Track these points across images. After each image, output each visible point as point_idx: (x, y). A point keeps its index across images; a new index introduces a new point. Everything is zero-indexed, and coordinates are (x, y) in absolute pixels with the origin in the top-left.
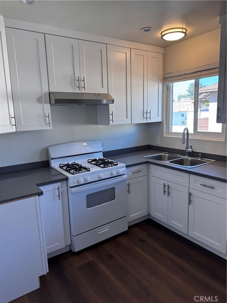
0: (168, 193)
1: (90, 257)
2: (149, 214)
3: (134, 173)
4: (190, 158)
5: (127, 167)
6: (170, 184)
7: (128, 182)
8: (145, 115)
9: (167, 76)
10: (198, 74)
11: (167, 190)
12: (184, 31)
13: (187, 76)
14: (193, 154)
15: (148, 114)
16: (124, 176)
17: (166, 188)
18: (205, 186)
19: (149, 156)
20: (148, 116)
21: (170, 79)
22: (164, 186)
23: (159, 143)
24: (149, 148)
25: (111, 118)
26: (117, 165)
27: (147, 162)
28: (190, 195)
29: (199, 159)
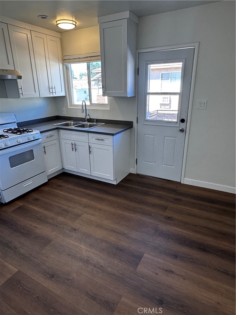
0: (75, 149)
1: (20, 204)
2: (63, 169)
3: (47, 137)
4: (89, 123)
5: (41, 132)
6: (76, 142)
7: (43, 145)
8: (51, 90)
9: (65, 58)
10: (89, 59)
11: (74, 147)
12: (74, 23)
13: (80, 60)
14: (90, 120)
15: (54, 89)
16: (39, 140)
17: (74, 146)
18: (98, 139)
19: (59, 124)
20: (54, 91)
21: (68, 61)
22: (72, 145)
23: (65, 114)
24: (57, 118)
25: (21, 92)
26: (32, 132)
27: (57, 128)
28: (90, 147)
29: (95, 123)
